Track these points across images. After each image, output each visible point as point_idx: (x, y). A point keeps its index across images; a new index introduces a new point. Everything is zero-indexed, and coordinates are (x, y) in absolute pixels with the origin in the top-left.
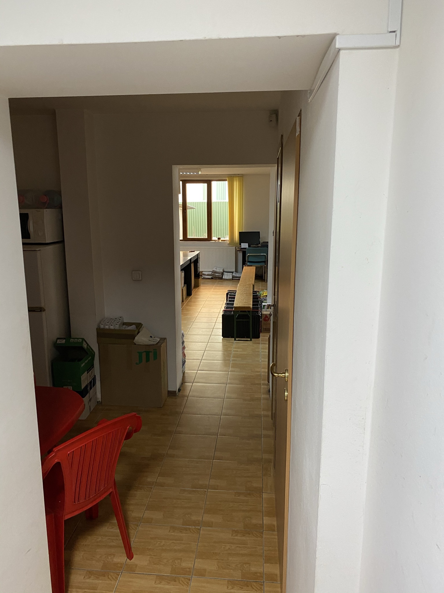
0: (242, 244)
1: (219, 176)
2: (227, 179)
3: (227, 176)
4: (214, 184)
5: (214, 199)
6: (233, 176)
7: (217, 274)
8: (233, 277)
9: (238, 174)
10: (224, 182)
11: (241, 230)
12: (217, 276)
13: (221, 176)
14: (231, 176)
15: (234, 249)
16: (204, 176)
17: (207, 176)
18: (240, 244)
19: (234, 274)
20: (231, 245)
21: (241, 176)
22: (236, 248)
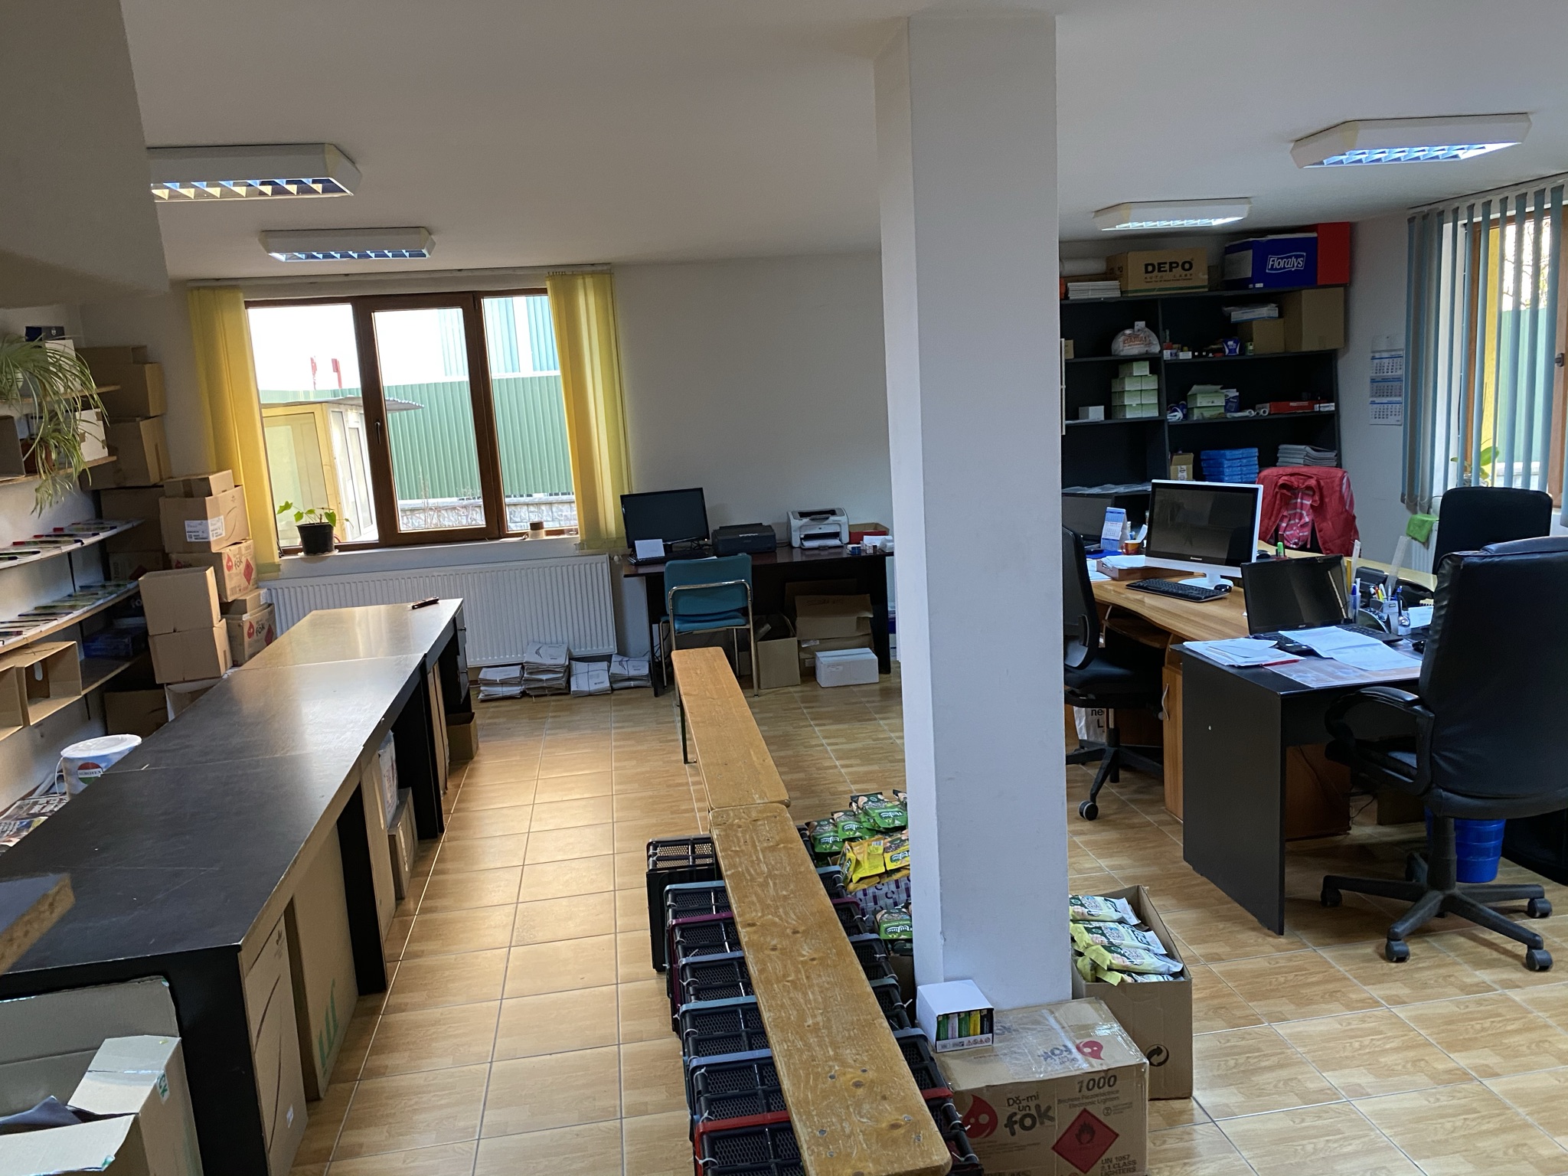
0: (637, 542)
1: (510, 272)
2: (548, 285)
3: (545, 272)
4: (491, 307)
5: (497, 370)
6: (568, 271)
7: (544, 677)
8: (613, 679)
9: (593, 265)
10: (538, 298)
11: (626, 486)
12: (545, 685)
13: (519, 272)
14: (563, 274)
15: (605, 565)
16: (448, 275)
17: (459, 274)
18: (632, 546)
19: (616, 669)
20: (589, 548)
21: (602, 273)
22: (611, 559)
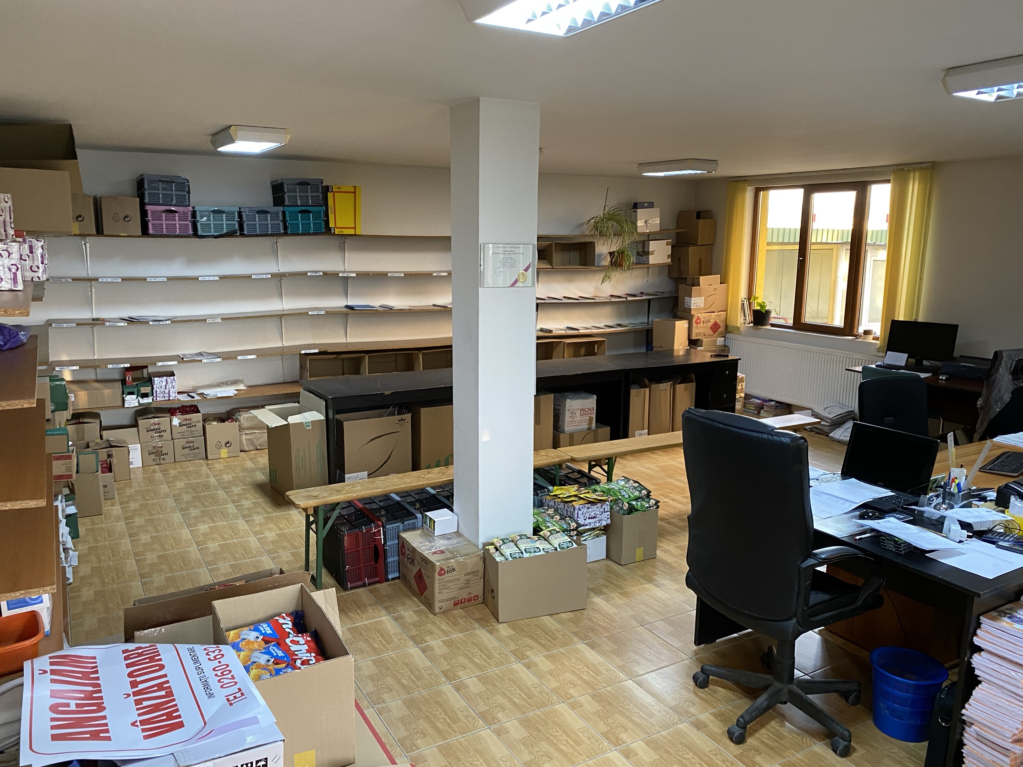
2: (892, 177)
6: (905, 168)
9: (920, 163)
10: (886, 185)
14: (902, 170)
21: (927, 168)
